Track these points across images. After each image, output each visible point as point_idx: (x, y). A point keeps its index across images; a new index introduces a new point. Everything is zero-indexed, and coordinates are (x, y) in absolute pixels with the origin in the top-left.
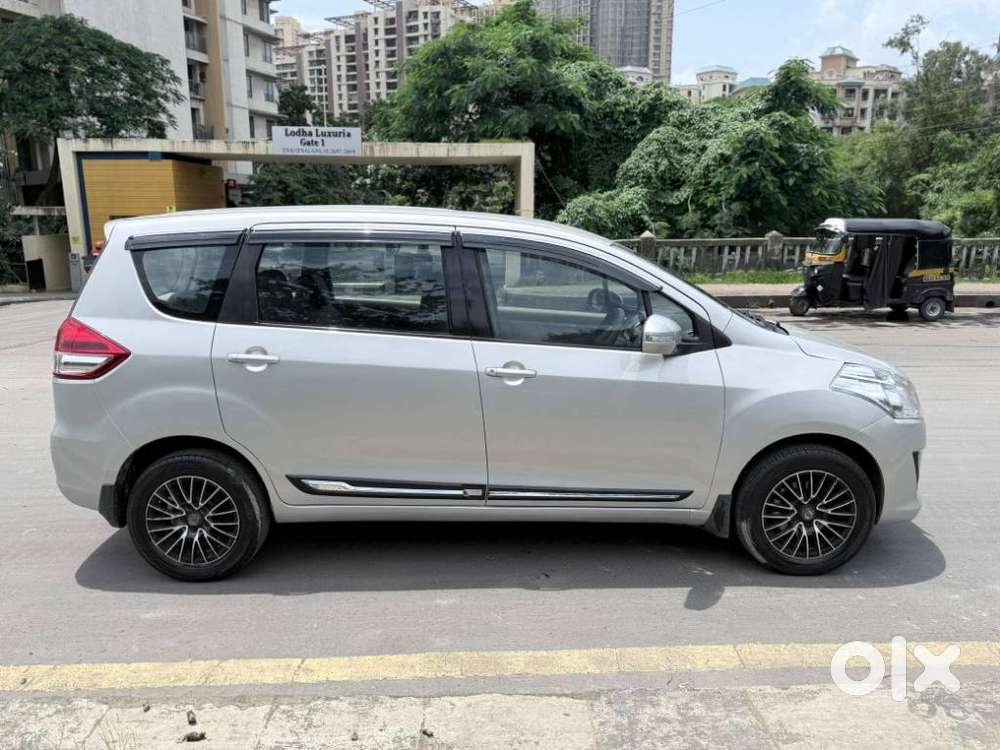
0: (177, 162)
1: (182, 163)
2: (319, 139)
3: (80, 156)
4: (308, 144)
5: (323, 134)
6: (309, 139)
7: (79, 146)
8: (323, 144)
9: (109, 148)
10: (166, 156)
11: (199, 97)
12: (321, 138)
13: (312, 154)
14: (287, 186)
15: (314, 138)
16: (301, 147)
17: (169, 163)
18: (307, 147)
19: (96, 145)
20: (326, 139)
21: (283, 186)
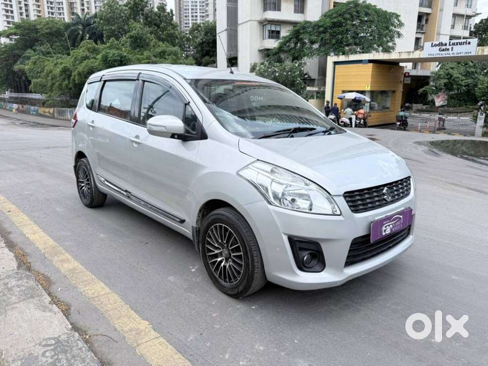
0: (374, 64)
1: (378, 65)
2: (450, 48)
3: (336, 63)
4: (443, 50)
5: (454, 44)
6: (444, 47)
7: (336, 59)
8: (452, 50)
9: (347, 60)
10: (370, 61)
11: (422, 32)
12: (452, 46)
13: (444, 56)
14: (451, 76)
15: (448, 47)
16: (439, 52)
17: (371, 65)
18: (442, 52)
19: (342, 58)
20: (454, 47)
21: (449, 76)
